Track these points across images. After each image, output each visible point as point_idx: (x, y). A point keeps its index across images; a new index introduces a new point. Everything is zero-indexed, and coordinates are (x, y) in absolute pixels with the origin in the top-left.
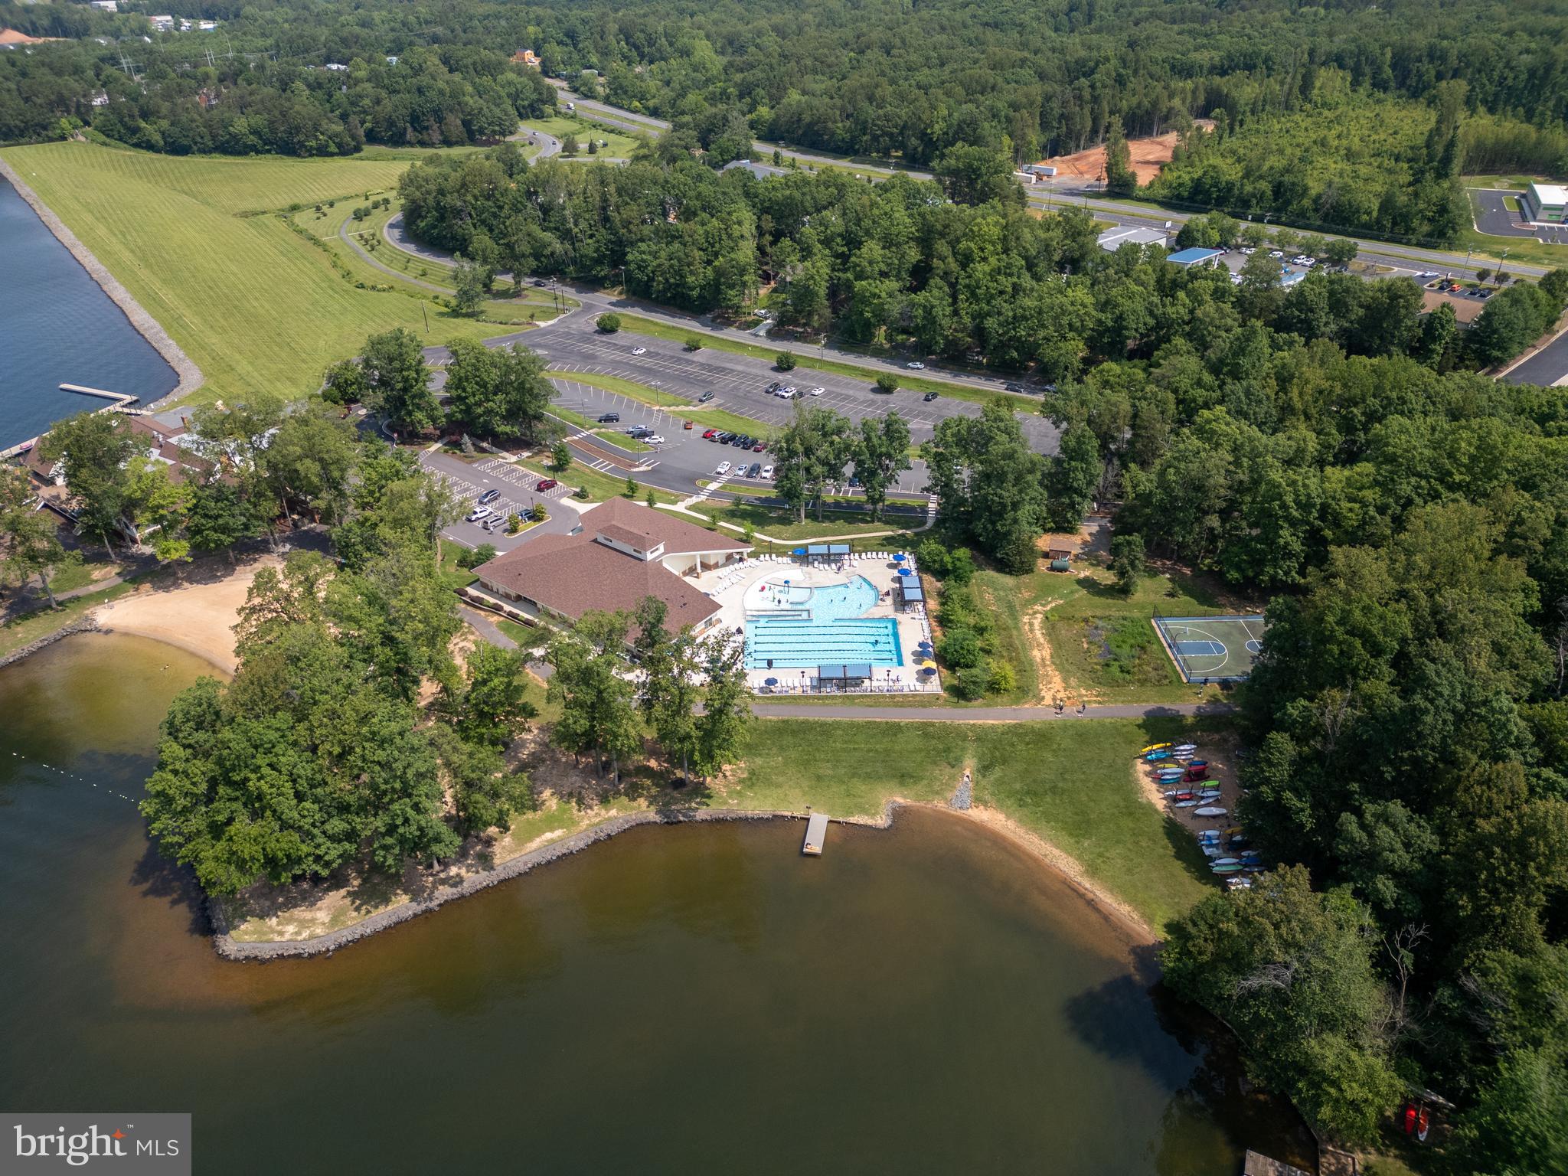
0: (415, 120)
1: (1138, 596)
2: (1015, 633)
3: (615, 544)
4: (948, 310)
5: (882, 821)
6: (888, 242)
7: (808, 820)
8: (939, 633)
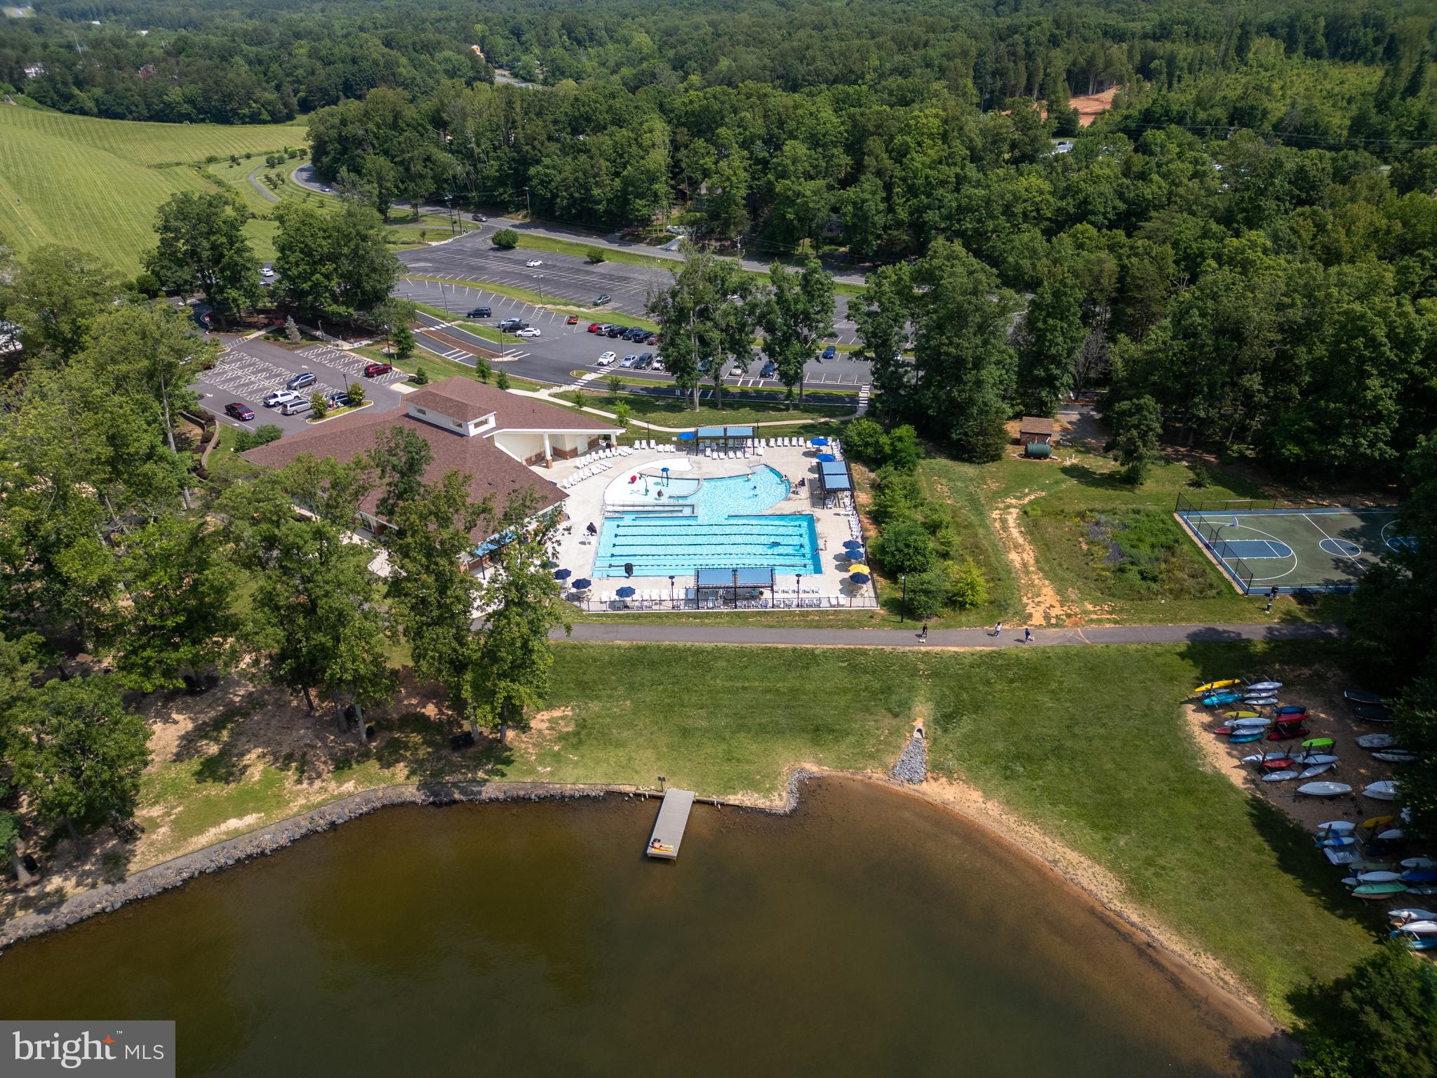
1: (1149, 486)
2: (981, 531)
3: (431, 416)
4: (882, 206)
5: (781, 801)
6: (815, 141)
7: (661, 799)
8: (872, 532)
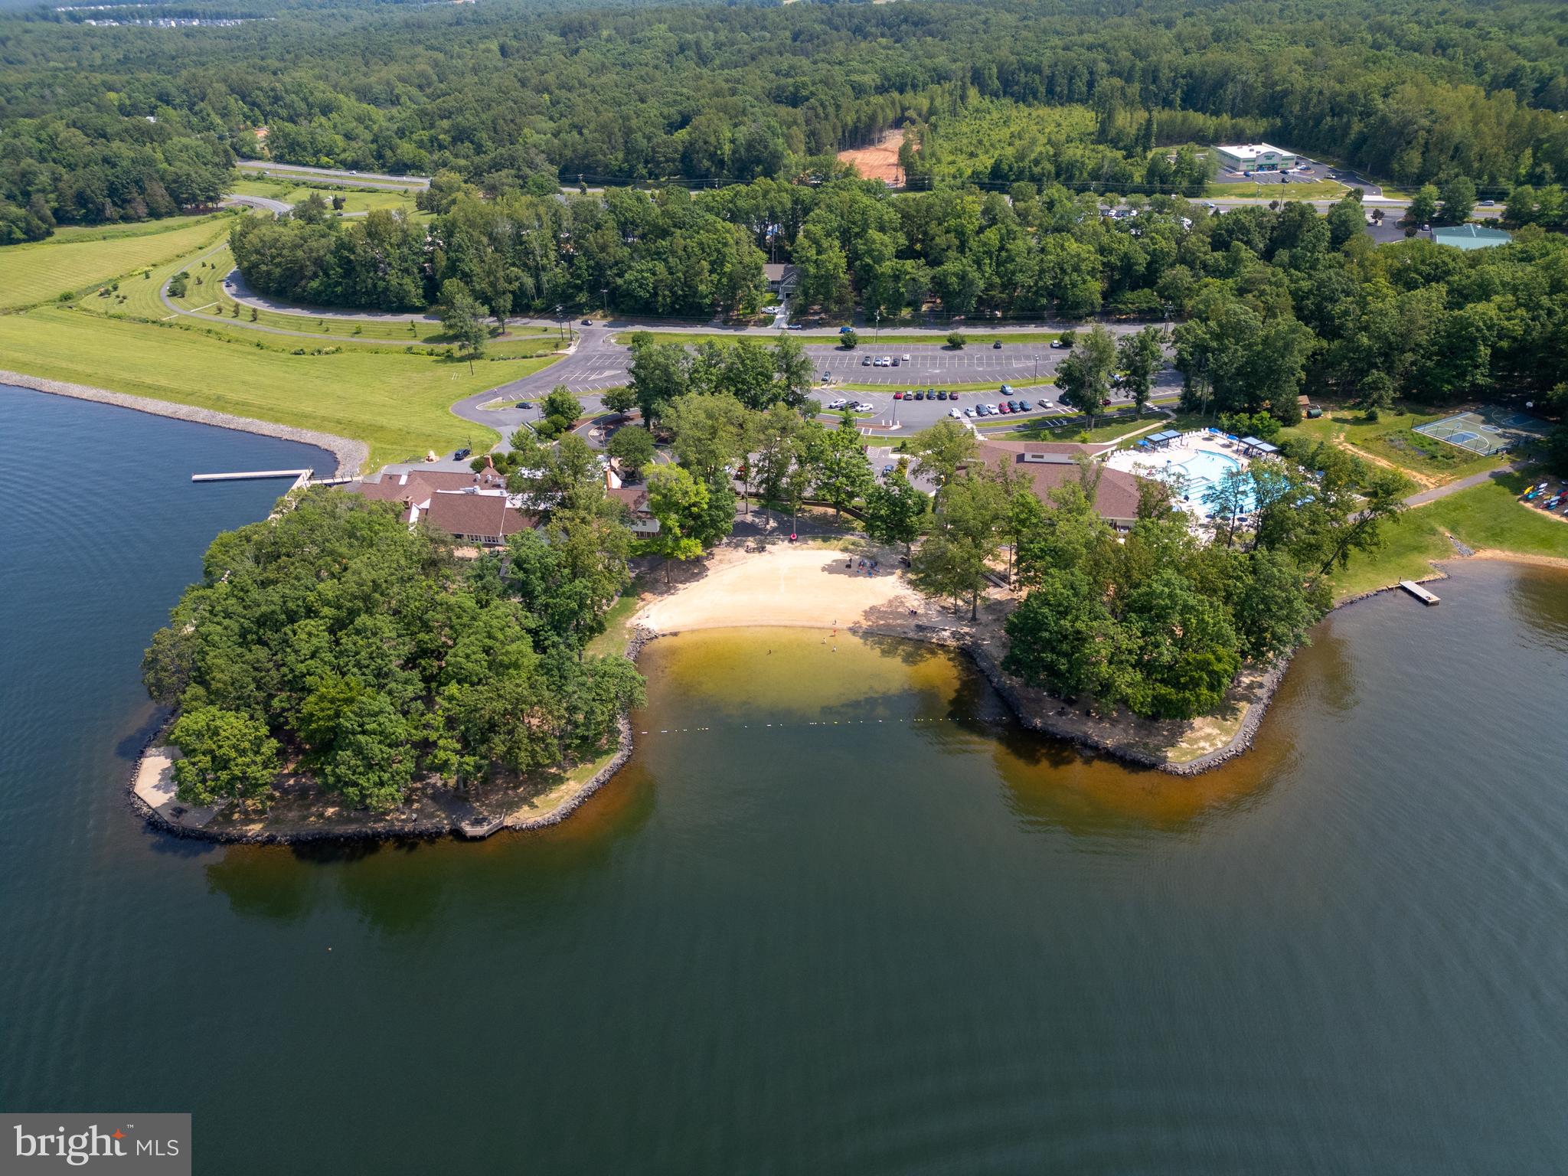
0: (113, 192)
2: (1348, 456)
5: (1442, 574)
7: (1401, 587)
